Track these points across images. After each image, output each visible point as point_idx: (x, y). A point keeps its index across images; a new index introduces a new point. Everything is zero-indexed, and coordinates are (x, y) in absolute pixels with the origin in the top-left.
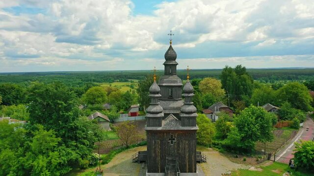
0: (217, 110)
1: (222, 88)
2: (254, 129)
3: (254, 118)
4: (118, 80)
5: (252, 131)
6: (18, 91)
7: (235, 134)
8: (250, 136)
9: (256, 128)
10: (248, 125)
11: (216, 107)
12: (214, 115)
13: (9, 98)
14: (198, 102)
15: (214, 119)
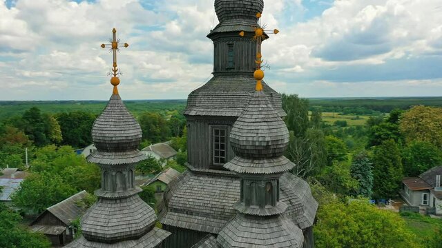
12: (432, 196)
14: (393, 160)
15: (432, 206)
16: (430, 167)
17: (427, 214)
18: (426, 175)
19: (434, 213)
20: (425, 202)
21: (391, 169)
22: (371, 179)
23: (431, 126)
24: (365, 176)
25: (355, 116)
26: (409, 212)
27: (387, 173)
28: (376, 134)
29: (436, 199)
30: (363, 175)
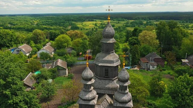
0: (152, 60)
1: (157, 39)
2: (188, 101)
3: (189, 89)
4: (87, 20)
5: (186, 102)
6: (12, 36)
10: (182, 95)
11: (151, 58)
12: (149, 64)
13: (5, 42)
14: (137, 52)
15: (149, 67)
16: (148, 54)
17: (147, 70)
18: (147, 56)
19: (149, 69)
20: (147, 66)
21: (137, 55)
22: (131, 60)
23: (149, 39)
24: (129, 59)
25: (118, 22)
26: (142, 70)
27: (135, 56)
28: (131, 41)
29: (150, 66)
30: (128, 59)
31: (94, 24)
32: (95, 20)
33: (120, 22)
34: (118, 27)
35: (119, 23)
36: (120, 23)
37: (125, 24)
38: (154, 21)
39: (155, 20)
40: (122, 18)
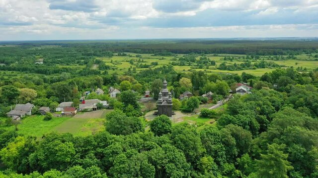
0: (186, 95)
4: (117, 54)
7: (186, 106)
8: (190, 107)
9: (192, 104)
12: (184, 97)
25: (161, 57)
31: (128, 61)
32: (128, 54)
33: (164, 57)
34: (162, 66)
35: (163, 59)
36: (165, 59)
37: (171, 60)
38: (210, 55)
39: (213, 55)
40: (168, 51)
